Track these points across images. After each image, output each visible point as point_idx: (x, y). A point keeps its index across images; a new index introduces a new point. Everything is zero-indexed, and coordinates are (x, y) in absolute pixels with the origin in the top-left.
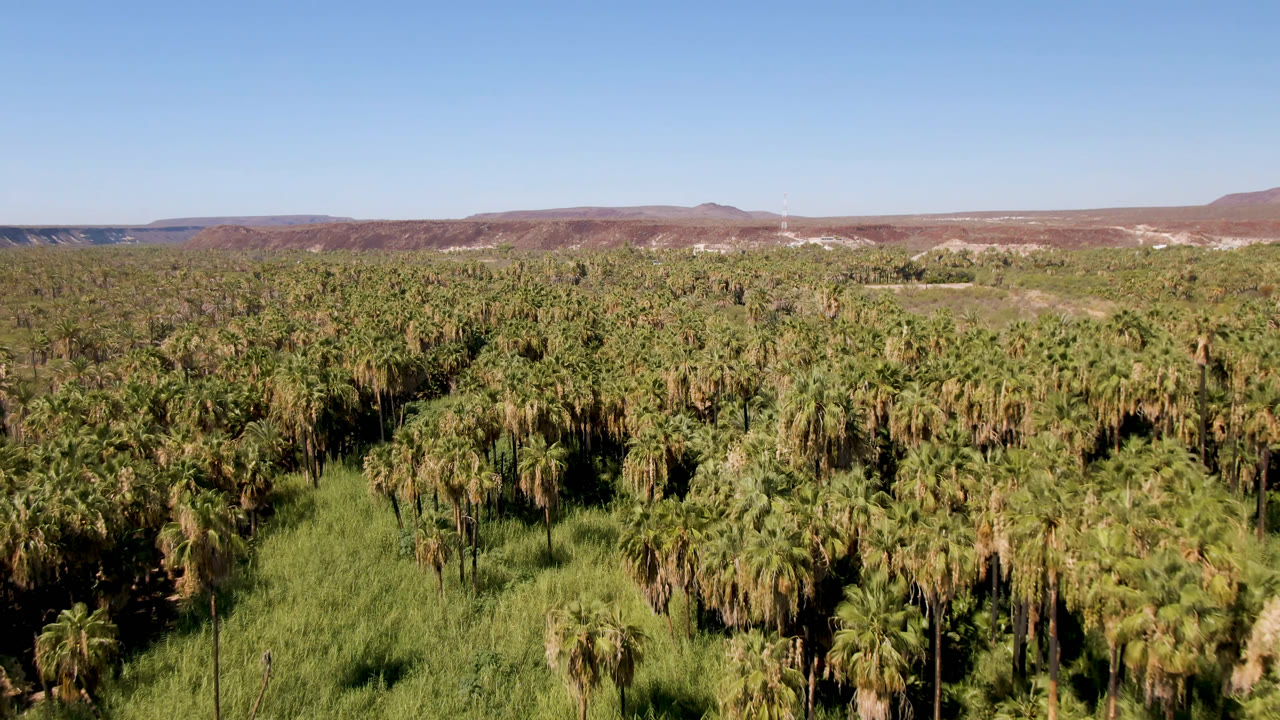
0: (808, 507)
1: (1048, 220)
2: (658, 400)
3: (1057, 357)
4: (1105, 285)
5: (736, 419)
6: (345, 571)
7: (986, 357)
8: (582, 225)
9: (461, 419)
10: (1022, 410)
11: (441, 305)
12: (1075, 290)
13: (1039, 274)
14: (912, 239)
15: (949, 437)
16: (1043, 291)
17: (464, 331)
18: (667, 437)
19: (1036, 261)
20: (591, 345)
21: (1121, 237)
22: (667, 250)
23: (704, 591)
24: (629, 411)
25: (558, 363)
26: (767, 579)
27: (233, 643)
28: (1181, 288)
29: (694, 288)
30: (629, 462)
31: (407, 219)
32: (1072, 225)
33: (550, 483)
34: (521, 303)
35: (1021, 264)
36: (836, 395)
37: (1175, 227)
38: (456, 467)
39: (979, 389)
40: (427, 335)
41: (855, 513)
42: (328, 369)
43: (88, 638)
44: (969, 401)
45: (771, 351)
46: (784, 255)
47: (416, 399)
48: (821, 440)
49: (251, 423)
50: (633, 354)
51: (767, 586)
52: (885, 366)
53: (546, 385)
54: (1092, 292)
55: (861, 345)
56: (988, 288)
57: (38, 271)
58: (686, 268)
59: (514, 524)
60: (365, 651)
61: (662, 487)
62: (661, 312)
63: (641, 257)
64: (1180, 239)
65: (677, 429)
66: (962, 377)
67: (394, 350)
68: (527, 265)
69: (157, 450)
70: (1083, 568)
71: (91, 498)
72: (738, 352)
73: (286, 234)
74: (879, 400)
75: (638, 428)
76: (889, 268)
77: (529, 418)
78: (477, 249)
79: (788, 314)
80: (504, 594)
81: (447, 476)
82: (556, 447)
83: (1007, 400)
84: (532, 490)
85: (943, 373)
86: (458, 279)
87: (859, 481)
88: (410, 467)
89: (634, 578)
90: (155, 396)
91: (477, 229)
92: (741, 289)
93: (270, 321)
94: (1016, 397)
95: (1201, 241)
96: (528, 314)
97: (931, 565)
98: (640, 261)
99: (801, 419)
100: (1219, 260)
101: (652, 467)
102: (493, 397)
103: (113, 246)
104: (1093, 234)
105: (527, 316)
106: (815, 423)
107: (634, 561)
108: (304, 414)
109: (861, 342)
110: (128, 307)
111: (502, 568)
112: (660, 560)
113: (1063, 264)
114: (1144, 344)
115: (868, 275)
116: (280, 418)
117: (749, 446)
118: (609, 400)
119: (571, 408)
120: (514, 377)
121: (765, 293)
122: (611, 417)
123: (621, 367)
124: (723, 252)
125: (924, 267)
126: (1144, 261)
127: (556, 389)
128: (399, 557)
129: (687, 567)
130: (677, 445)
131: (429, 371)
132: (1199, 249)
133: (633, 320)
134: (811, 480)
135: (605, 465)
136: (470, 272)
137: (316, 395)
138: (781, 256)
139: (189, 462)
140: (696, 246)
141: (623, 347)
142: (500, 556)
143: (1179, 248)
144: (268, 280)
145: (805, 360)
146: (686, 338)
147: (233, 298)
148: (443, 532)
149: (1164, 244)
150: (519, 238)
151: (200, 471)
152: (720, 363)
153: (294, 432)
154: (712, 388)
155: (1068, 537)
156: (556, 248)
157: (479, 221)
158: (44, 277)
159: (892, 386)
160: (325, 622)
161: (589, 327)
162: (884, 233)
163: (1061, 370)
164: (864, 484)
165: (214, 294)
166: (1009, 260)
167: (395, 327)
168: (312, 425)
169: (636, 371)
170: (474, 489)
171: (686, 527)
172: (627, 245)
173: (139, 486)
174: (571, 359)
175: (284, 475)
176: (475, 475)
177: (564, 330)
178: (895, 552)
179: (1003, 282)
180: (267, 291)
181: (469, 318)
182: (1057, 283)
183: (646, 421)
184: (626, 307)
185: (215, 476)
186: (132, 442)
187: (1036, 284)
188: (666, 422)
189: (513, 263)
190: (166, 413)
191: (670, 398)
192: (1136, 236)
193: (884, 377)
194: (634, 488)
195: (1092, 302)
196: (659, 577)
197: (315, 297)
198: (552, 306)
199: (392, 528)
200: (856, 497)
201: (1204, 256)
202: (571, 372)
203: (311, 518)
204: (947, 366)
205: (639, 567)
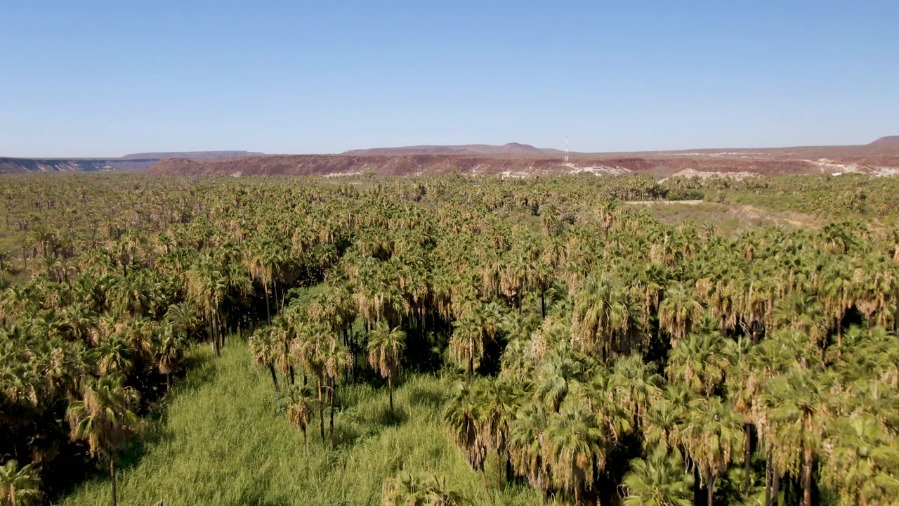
0: (601, 392)
1: (755, 155)
2: (476, 291)
4: (799, 202)
5: (535, 305)
6: (233, 426)
7: (729, 260)
8: (423, 158)
9: (324, 308)
10: (765, 306)
11: (318, 217)
12: (778, 205)
13: (751, 194)
14: (658, 168)
15: (702, 323)
16: (754, 206)
17: (334, 236)
18: (483, 320)
19: (747, 184)
20: (427, 247)
21: (808, 167)
22: (483, 176)
23: (513, 460)
24: (454, 299)
25: (401, 261)
26: (567, 455)
27: (139, 488)
28: (856, 205)
29: (503, 203)
30: (454, 340)
31: (300, 154)
32: (773, 159)
33: (392, 358)
34: (377, 215)
35: (737, 187)
36: (620, 295)
37: (847, 160)
38: (317, 348)
39: (728, 286)
40: (307, 238)
41: (635, 391)
42: (229, 265)
43: (15, 490)
44: (720, 296)
45: (562, 253)
46: (567, 180)
47: (299, 286)
48: (607, 331)
49: (173, 306)
50: (458, 254)
51: (567, 462)
52: (653, 267)
53: (391, 280)
54: (790, 207)
55: (630, 249)
56: (715, 204)
57: (40, 190)
58: (497, 189)
59: (366, 388)
60: (242, 497)
61: (478, 358)
62: (479, 221)
63: (465, 181)
64: (851, 169)
65: (491, 315)
66: (714, 277)
67: (278, 252)
68: (383, 186)
69: (91, 330)
70: (842, 454)
71: (25, 374)
72: (537, 254)
73: (216, 163)
74: (647, 294)
75: (461, 313)
76: (642, 189)
77: (377, 307)
78: (350, 175)
79: (572, 223)
80: (355, 448)
81: (310, 354)
82: (397, 330)
83: (754, 298)
84: (378, 364)
85: (696, 273)
86: (334, 196)
87: (638, 365)
88: (284, 345)
89: (456, 442)
90: (98, 287)
91: (350, 161)
92: (537, 205)
93: (195, 228)
94: (762, 296)
95: (865, 170)
96: (382, 223)
97: (705, 445)
98: (464, 183)
99: (592, 314)
100: (882, 184)
101: (471, 344)
102: (350, 290)
103: (96, 173)
104: (788, 165)
105: (381, 224)
106: (604, 319)
107: (456, 429)
108: (209, 300)
109: (630, 247)
110: (98, 216)
111: (355, 425)
112: (477, 428)
113: (767, 187)
114: (846, 249)
115: (627, 194)
116: (194, 302)
117: (548, 334)
118: (439, 290)
119: (409, 297)
120: (366, 274)
121: (555, 208)
122: (441, 303)
123: (449, 264)
124: (523, 177)
125: (667, 188)
126: (826, 184)
127: (399, 282)
128: (276, 415)
129: (499, 434)
130: (491, 327)
131: (309, 264)
132: (865, 175)
133: (459, 227)
134: (599, 364)
135: (436, 338)
136: (343, 191)
137: (219, 286)
138: (564, 180)
139: (116, 340)
140: (504, 173)
141: (450, 249)
142: (353, 414)
143: (852, 175)
144: (200, 197)
145: (587, 261)
146: (498, 242)
147: (172, 210)
148: (306, 399)
149: (839, 172)
150: (379, 167)
151: (124, 347)
152: (524, 264)
153: (204, 313)
154: (518, 282)
155: (825, 424)
156: (405, 174)
157: (352, 155)
158: (42, 195)
159: (658, 283)
160: (213, 470)
161: (425, 233)
162: (637, 164)
163: (796, 273)
164: (643, 368)
165: (158, 207)
166: (729, 184)
167: (285, 233)
168: (215, 308)
169: (460, 267)
170: (332, 365)
171: (498, 402)
172: (455, 172)
173: (67, 362)
174: (411, 258)
175: (196, 344)
176: (333, 354)
177: (407, 236)
178: (672, 429)
179: (725, 199)
180: (198, 205)
181: (338, 226)
182: (764, 201)
183: (467, 307)
184: (453, 218)
185: (136, 350)
186: (71, 324)
187: (749, 201)
188: (483, 308)
189: (374, 185)
190: (105, 300)
191: (485, 289)
192: (819, 167)
193: (652, 276)
194: (457, 360)
195: (792, 214)
196: (476, 441)
197: (231, 210)
198: (399, 217)
199: (272, 391)
200: (636, 379)
201: (870, 181)
202: (411, 269)
203: (211, 381)
204: (699, 267)
205: (460, 433)
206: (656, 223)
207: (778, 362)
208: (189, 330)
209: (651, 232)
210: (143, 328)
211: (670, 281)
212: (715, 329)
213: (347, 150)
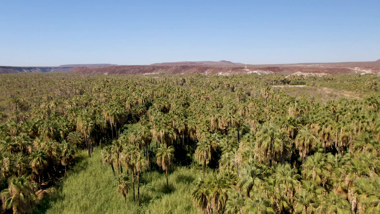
0: (272, 186)
1: (327, 66)
2: (208, 128)
3: (361, 117)
4: (347, 86)
5: (234, 134)
6: (93, 193)
7: (326, 114)
8: (185, 67)
9: (136, 137)
10: (349, 139)
11: (138, 92)
12: (338, 88)
13: (326, 83)
14: (285, 71)
16: (328, 88)
17: (145, 101)
18: (211, 142)
19: (324, 78)
20: (186, 106)
21: (350, 71)
22: (210, 74)
24: (197, 131)
25: (174, 113)
28: (373, 87)
29: (219, 86)
30: (197, 151)
31: (133, 65)
32: (335, 67)
33: (168, 161)
34: (164, 92)
35: (319, 79)
37: (367, 68)
38: (131, 157)
39: (328, 128)
40: (132, 102)
41: (287, 182)
42: (96, 115)
44: (324, 133)
45: (247, 110)
46: (246, 76)
48: (272, 152)
49: (71, 133)
50: (199, 110)
52: (291, 118)
53: (169, 123)
54: (344, 88)
55: (278, 109)
56: (311, 87)
57: (22, 80)
58: (216, 80)
59: (156, 174)
61: (208, 159)
62: (209, 95)
63: (202, 77)
64: (369, 71)
65: (214, 139)
66: (321, 123)
67: (117, 109)
68: (167, 79)
69: (28, 146)
72: (235, 111)
73: (97, 69)
74: (288, 131)
75: (201, 137)
76: (279, 80)
77: (161, 136)
78: (154, 74)
79: (250, 96)
80: (149, 205)
81: (128, 160)
82: (170, 148)
83: (343, 135)
84: (161, 164)
85: (311, 120)
86: (146, 83)
87: (288, 170)
88: (117, 154)
89: (198, 206)
90: (35, 125)
91: (154, 68)
92: (234, 87)
93: (84, 97)
95: (375, 72)
96: (166, 95)
98: (202, 78)
99: (265, 144)
101: (205, 153)
102: (149, 127)
104: (341, 70)
105: (165, 96)
106: (271, 146)
107: (198, 200)
108: (86, 131)
109: (278, 107)
111: (150, 193)
112: (208, 200)
113: (333, 79)
114: (378, 109)
115: (273, 83)
116: (80, 132)
117: (243, 153)
118: (191, 127)
119: (176, 131)
120: (157, 120)
121: (242, 89)
122: (191, 133)
123: (195, 114)
124: (227, 75)
125: (290, 80)
126: (359, 78)
127: (172, 124)
128: (113, 187)
129: (219, 203)
130: (214, 145)
131: (133, 114)
132: (375, 74)
133: (200, 97)
134: (269, 168)
135: (189, 149)
136: (150, 81)
137: (90, 125)
138: (245, 76)
139: (39, 151)
140: (219, 73)
141: (196, 107)
142: (149, 187)
143: (370, 74)
144: (89, 83)
145: (258, 114)
146: (217, 104)
147: (76, 89)
148: (126, 182)
149: (364, 73)
150: (166, 71)
151: (43, 154)
152: (230, 116)
153: (84, 136)
154: (227, 124)
156: (177, 74)
157: (154, 66)
158: (22, 82)
159: (293, 126)
161: (185, 100)
162: (276, 69)
163: (362, 122)
164: (291, 171)
165: (70, 88)
166: (316, 78)
167: (123, 100)
168: (89, 135)
169: (200, 116)
170: (138, 166)
171: (219, 187)
172: (198, 73)
173: (12, 164)
174: (178, 112)
175: (81, 150)
176: (139, 160)
177: (176, 102)
178: (309, 206)
179: (315, 85)
180: (87, 87)
181: (146, 97)
182: (332, 85)
183: (203, 135)
184: (197, 93)
185: (50, 155)
186: (19, 144)
187: (325, 86)
188: (211, 136)
189: (163, 78)
190: (38, 131)
191: (211, 126)
192: (355, 71)
193: (291, 122)
194: (199, 160)
195: (345, 91)
196: (208, 206)
197: (101, 89)
198: (173, 93)
199: (112, 175)
200: (287, 177)
201: (378, 77)
202: (178, 117)
203: (85, 169)
204: (312, 118)
205: (200, 202)
206: (288, 96)
207: (361, 170)
208: (78, 144)
209: (286, 100)
210: (53, 145)
211: (299, 124)
212: (321, 147)
213: (153, 64)
